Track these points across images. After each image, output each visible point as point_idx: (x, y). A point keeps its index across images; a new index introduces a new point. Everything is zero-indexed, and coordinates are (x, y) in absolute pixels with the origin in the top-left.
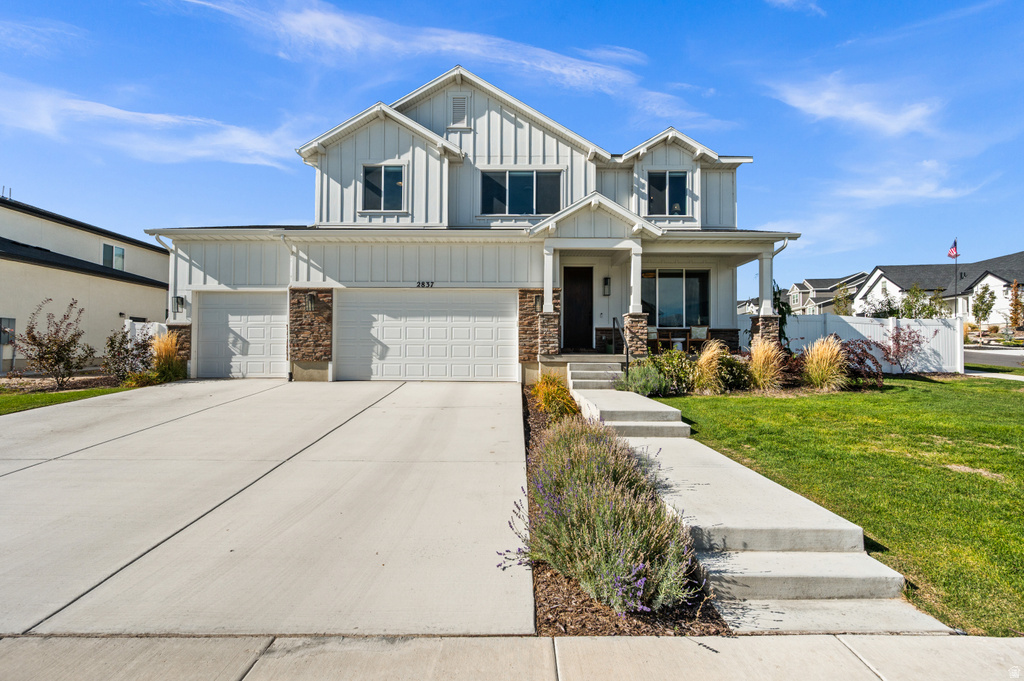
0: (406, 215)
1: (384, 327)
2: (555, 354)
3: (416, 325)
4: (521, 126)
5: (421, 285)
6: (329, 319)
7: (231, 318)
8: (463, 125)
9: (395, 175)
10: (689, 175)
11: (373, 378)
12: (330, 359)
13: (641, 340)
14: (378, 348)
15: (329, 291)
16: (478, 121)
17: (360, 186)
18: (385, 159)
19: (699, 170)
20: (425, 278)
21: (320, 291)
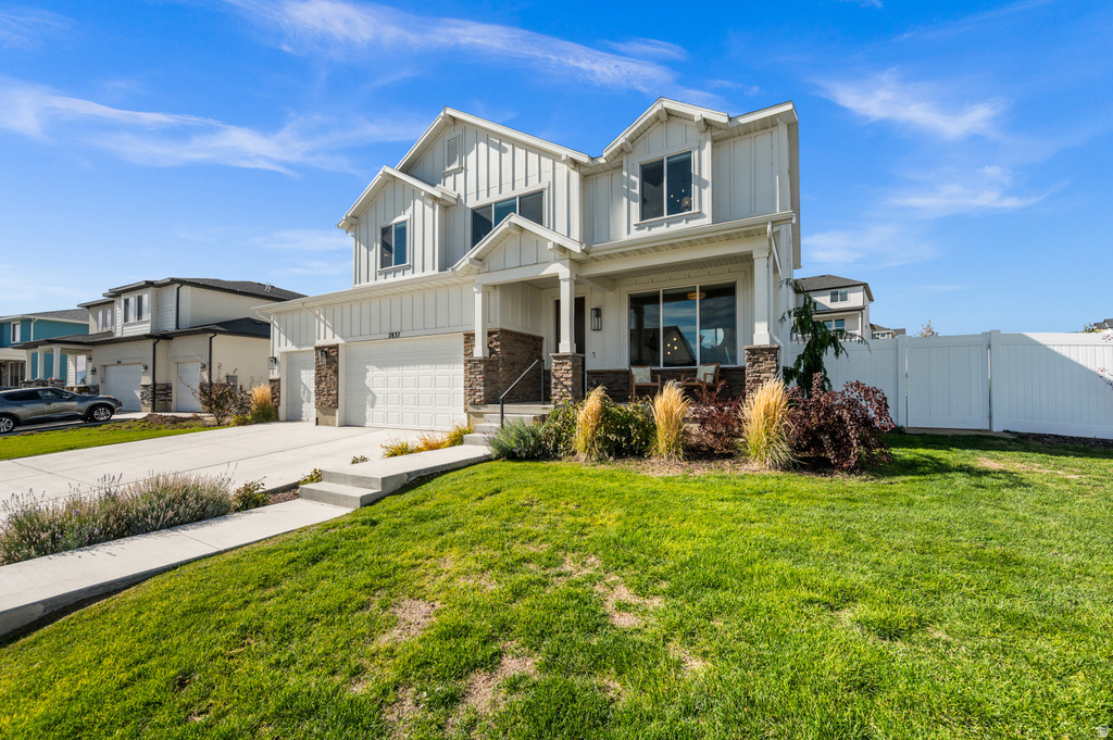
0: (409, 267)
1: (375, 377)
2: (479, 404)
3: (394, 373)
4: (505, 150)
5: (392, 335)
6: (336, 372)
7: (303, 372)
8: (455, 166)
9: (401, 231)
10: (695, 155)
11: (367, 424)
12: (337, 407)
13: (566, 387)
14: (370, 397)
15: (336, 347)
16: (468, 157)
17: (379, 246)
18: (395, 217)
19: (709, 144)
20: (394, 331)
21: (330, 347)
